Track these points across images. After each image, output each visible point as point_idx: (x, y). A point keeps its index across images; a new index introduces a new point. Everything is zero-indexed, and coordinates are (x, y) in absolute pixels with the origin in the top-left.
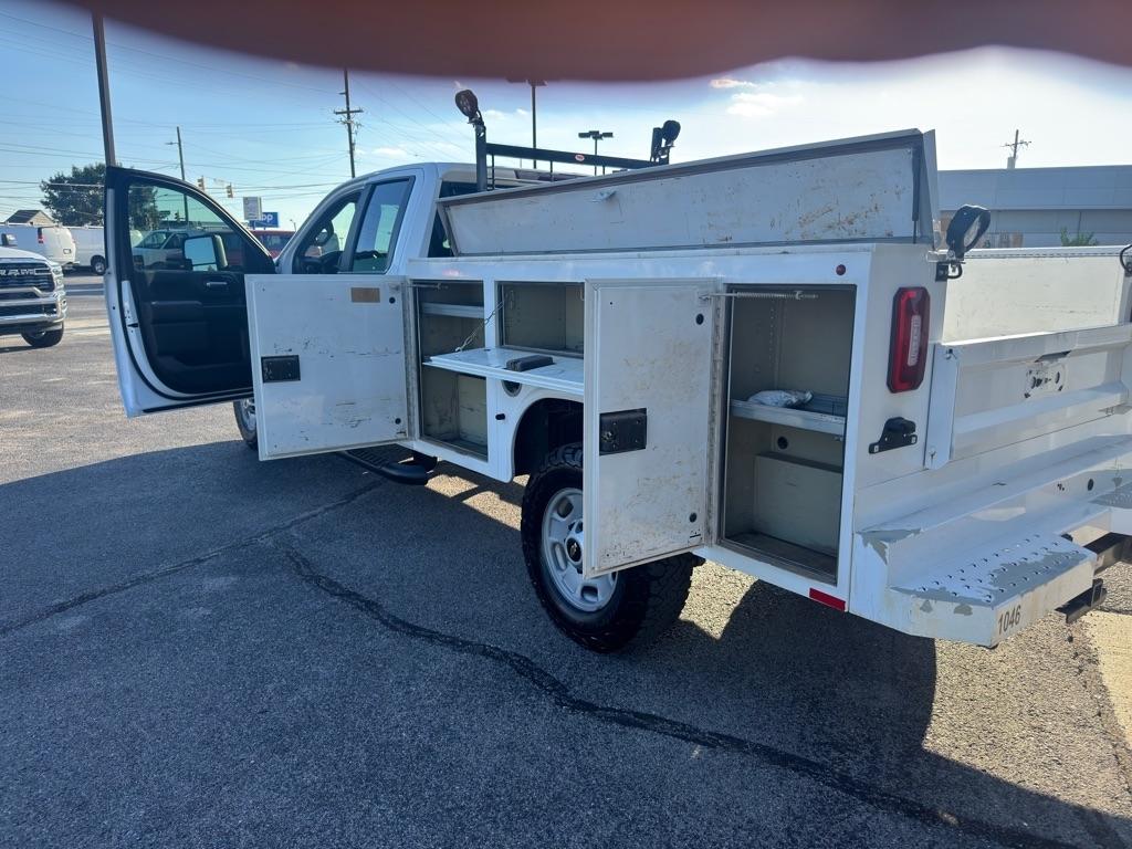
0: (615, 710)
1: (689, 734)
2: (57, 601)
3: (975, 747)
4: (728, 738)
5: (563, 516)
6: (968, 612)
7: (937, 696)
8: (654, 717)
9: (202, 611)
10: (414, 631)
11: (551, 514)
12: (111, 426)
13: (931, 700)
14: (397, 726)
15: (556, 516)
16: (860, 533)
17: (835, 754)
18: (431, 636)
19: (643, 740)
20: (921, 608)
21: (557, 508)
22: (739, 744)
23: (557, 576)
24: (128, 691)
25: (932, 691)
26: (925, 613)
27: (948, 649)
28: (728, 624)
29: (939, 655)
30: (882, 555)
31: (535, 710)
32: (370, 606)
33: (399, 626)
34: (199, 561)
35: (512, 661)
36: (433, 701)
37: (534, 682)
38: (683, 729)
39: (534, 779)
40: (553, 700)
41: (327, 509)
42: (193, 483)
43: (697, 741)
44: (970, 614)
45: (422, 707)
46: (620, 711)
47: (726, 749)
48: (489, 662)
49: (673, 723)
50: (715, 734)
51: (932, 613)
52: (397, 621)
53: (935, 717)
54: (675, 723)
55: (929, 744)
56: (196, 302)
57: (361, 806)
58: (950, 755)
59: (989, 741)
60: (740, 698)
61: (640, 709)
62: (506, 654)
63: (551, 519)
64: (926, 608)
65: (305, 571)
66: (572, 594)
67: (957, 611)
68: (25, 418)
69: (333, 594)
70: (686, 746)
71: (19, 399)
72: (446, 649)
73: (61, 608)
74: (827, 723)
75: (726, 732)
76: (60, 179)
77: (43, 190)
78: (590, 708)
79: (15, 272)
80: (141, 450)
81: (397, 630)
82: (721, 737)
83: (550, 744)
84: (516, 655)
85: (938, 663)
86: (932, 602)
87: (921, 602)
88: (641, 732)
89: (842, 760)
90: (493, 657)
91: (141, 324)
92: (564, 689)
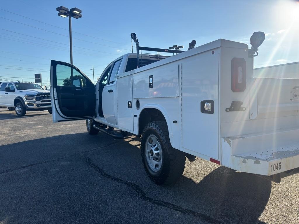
0: (158, 201)
1: (178, 209)
2: (24, 166)
3: (278, 221)
4: (191, 211)
5: (151, 144)
6: (259, 163)
7: (268, 204)
8: (169, 203)
9: (57, 169)
10: (109, 177)
11: (148, 143)
12: (59, 129)
13: (265, 205)
14: (92, 200)
15: (149, 143)
16: (223, 138)
17: (226, 219)
18: (113, 178)
19: (163, 209)
20: (243, 162)
21: (149, 141)
22: (193, 213)
23: (149, 161)
24: (28, 186)
25: (267, 202)
26: (244, 164)
27: (276, 190)
28: (203, 180)
29: (272, 192)
30: (230, 144)
31: (133, 199)
32: (100, 170)
33: (105, 175)
34: (63, 158)
35: (132, 186)
36: (105, 195)
37: (137, 191)
38: (177, 208)
39: (124, 218)
40: (140, 197)
41: (101, 147)
42: (71, 141)
43: (180, 211)
44: (260, 163)
45: (102, 196)
46: (159, 201)
47: (189, 214)
48: (126, 186)
49: (174, 206)
50: (187, 210)
51: (246, 163)
52: (105, 174)
53: (265, 210)
54: (175, 205)
55: (261, 218)
56: (73, 94)
57: (71, 220)
58: (268, 222)
59: (284, 219)
60: (199, 200)
61: (166, 201)
62: (131, 184)
63: (148, 145)
64: (244, 162)
65: (88, 161)
66: (153, 167)
67: (255, 163)
68: (40, 127)
69: (92, 167)
70: (176, 212)
71: (41, 124)
72: (115, 181)
73: (24, 167)
74: (226, 209)
75: (191, 209)
76: (67, 79)
77: (63, 82)
78: (150, 199)
79: (46, 95)
80: (63, 134)
81: (104, 176)
82: (189, 210)
83: (134, 208)
84: (134, 184)
85: (271, 195)
86: (246, 160)
87: (242, 159)
88: (163, 207)
89: (228, 221)
90: (128, 184)
91: (58, 99)
92: (145, 194)
